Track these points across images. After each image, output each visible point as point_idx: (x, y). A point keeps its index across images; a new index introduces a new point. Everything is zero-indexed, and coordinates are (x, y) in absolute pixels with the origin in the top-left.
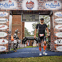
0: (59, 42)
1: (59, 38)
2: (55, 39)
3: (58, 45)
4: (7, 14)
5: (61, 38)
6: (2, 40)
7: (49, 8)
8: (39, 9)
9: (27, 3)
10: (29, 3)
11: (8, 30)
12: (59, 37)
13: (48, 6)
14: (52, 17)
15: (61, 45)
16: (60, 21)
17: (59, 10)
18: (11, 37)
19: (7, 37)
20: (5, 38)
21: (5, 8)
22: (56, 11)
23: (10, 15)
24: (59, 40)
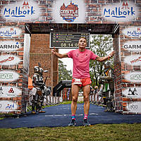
0: (133, 94)
1: (132, 85)
2: (125, 87)
3: (129, 100)
5: (136, 85)
6: (9, 88)
7: (111, 19)
8: (90, 22)
9: (63, 7)
10: (66, 8)
11: (20, 66)
13: (108, 14)
14: (118, 37)
15: (136, 100)
17: (133, 24)
18: (27, 83)
19: (18, 81)
20: (14, 83)
22: (125, 25)
23: (25, 34)
24: (132, 89)
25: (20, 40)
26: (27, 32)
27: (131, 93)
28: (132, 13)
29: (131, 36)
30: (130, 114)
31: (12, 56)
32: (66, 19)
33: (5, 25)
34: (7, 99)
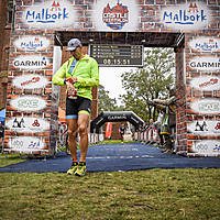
0: (202, 129)
1: (201, 118)
2: (190, 119)
3: (196, 138)
4: (46, 43)
5: (207, 117)
8: (144, 29)
9: (107, 10)
10: (111, 11)
11: (48, 90)
12: (202, 112)
13: (170, 19)
14: (181, 51)
15: (206, 138)
16: (204, 64)
17: (203, 33)
18: (57, 113)
19: (45, 110)
20: (39, 114)
21: (39, 26)
22: (193, 35)
23: (55, 47)
24: (201, 123)
25: (48, 54)
26: (57, 44)
27: (198, 128)
28: (203, 18)
29: (201, 50)
30: (198, 156)
31: (37, 76)
32: (111, 26)
33: (27, 33)
34: (30, 135)
